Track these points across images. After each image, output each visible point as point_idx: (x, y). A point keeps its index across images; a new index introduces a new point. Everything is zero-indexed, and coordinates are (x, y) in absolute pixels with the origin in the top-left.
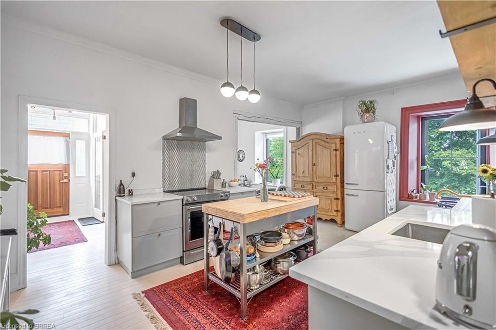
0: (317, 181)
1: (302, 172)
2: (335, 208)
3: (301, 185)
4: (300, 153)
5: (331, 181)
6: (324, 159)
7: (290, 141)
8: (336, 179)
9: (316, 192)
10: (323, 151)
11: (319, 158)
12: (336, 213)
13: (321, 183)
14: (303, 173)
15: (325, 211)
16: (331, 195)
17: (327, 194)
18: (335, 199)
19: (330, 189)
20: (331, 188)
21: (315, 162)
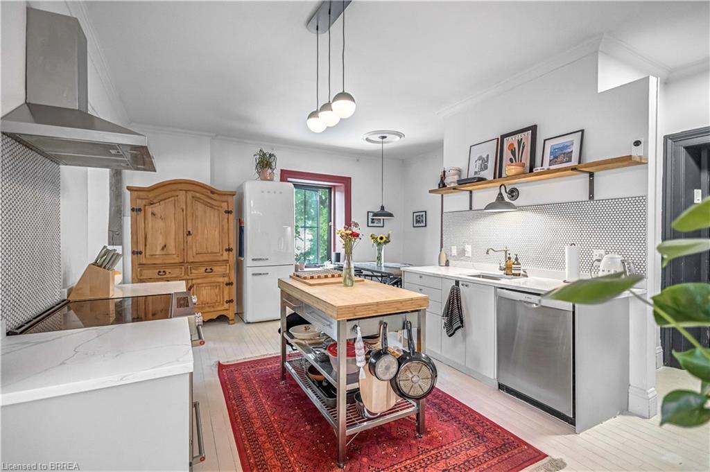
0: (195, 260)
1: (159, 248)
2: (226, 298)
3: (158, 271)
4: (156, 212)
5: (221, 258)
6: (208, 224)
7: (129, 188)
8: (229, 255)
9: (192, 279)
10: (205, 212)
11: (199, 223)
12: (228, 305)
13: (202, 263)
14: (163, 249)
15: (209, 307)
16: (221, 280)
17: (213, 280)
18: (227, 284)
19: (218, 272)
20: (220, 270)
21: (190, 229)
